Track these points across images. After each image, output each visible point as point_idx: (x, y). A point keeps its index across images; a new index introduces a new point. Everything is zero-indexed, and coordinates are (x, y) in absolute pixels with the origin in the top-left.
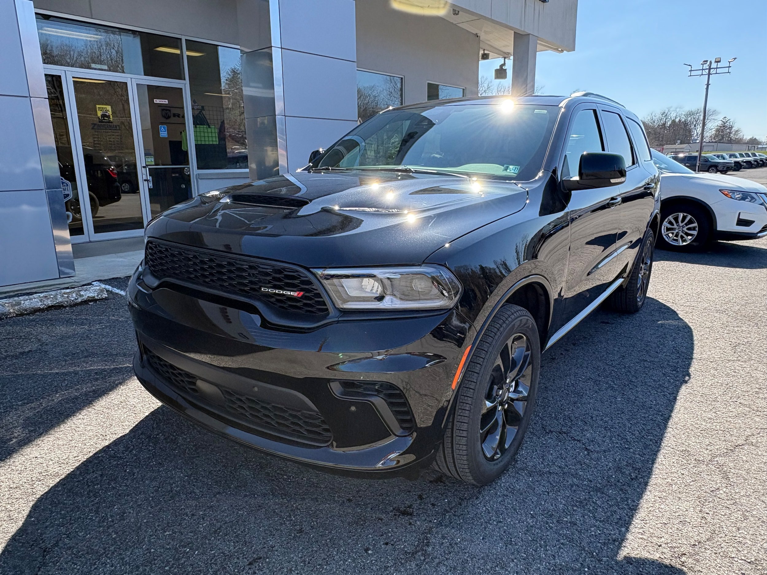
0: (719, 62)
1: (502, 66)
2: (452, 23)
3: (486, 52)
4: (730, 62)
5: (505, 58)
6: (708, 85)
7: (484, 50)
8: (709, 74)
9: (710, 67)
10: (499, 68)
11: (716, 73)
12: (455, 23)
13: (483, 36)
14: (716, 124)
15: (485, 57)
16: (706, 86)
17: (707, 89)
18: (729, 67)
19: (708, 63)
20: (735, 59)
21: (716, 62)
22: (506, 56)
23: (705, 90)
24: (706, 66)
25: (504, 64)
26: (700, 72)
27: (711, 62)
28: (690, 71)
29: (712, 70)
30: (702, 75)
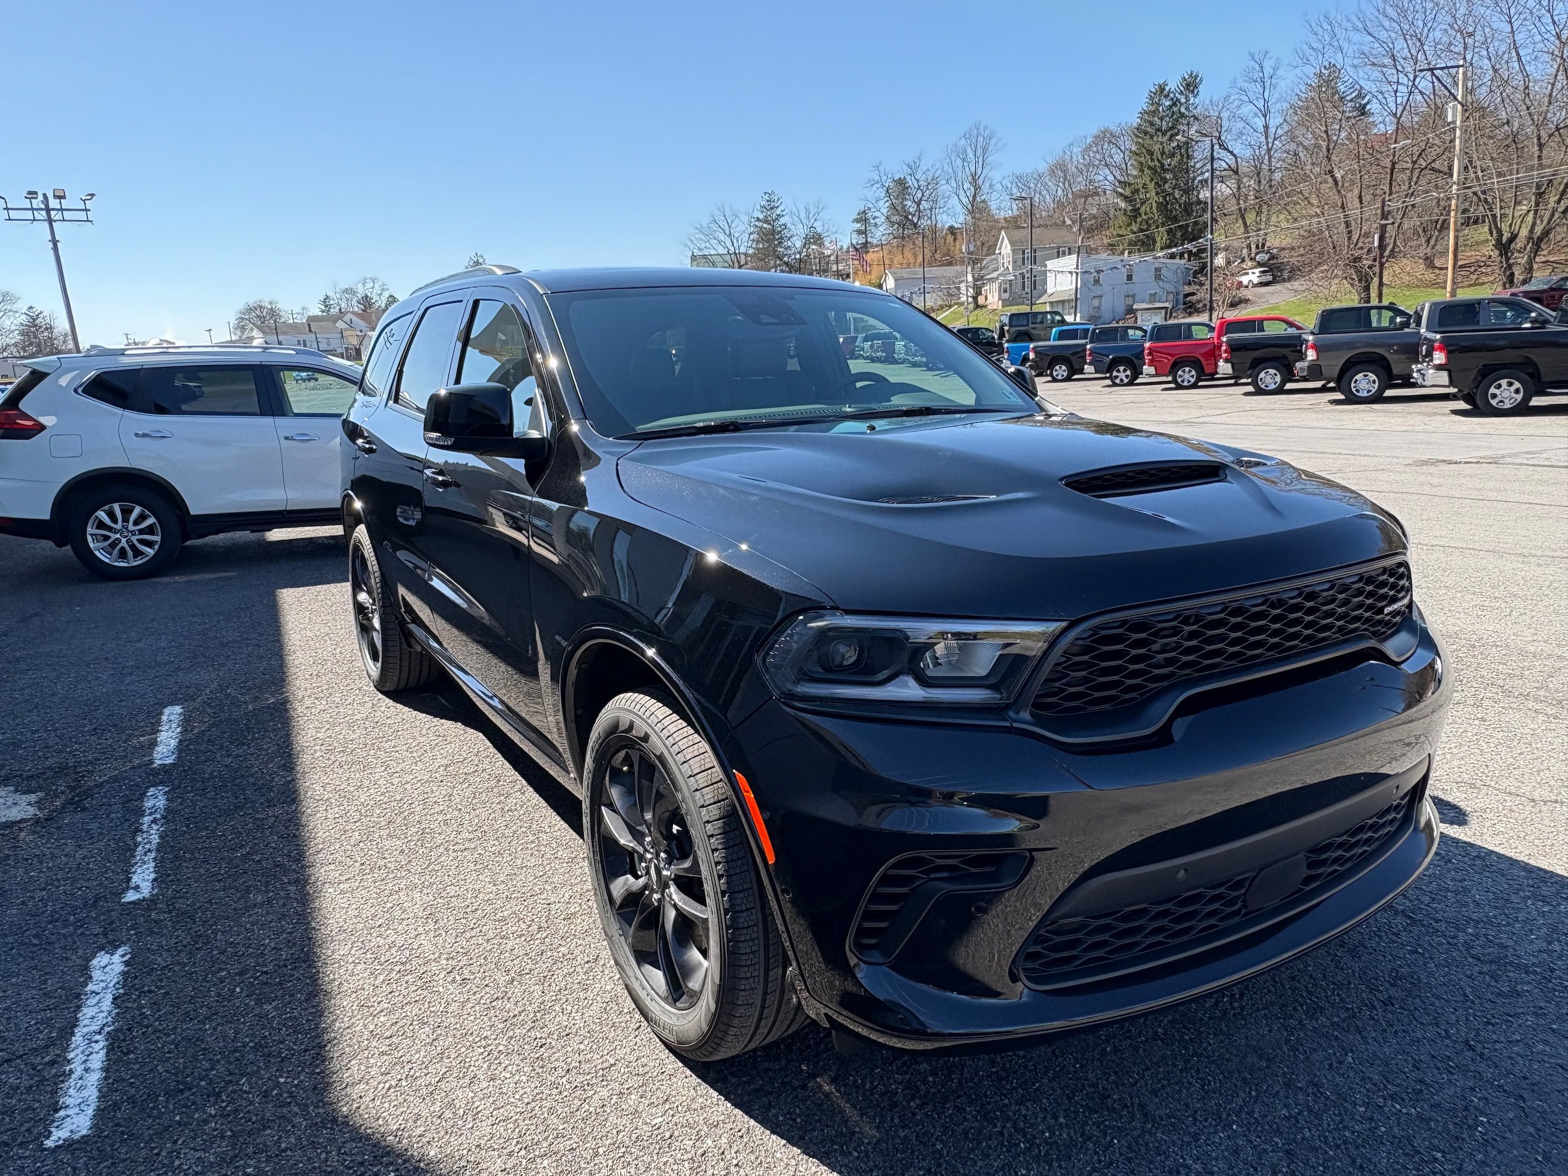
0: (64, 197)
4: (84, 201)
6: (55, 242)
8: (50, 221)
9: (47, 205)
11: (64, 220)
14: (19, 320)
16: (51, 245)
17: (55, 249)
19: (41, 197)
20: (92, 195)
21: (56, 197)
23: (52, 252)
24: (38, 203)
26: (29, 215)
27: (45, 195)
28: (7, 209)
29: (53, 213)
30: (35, 220)
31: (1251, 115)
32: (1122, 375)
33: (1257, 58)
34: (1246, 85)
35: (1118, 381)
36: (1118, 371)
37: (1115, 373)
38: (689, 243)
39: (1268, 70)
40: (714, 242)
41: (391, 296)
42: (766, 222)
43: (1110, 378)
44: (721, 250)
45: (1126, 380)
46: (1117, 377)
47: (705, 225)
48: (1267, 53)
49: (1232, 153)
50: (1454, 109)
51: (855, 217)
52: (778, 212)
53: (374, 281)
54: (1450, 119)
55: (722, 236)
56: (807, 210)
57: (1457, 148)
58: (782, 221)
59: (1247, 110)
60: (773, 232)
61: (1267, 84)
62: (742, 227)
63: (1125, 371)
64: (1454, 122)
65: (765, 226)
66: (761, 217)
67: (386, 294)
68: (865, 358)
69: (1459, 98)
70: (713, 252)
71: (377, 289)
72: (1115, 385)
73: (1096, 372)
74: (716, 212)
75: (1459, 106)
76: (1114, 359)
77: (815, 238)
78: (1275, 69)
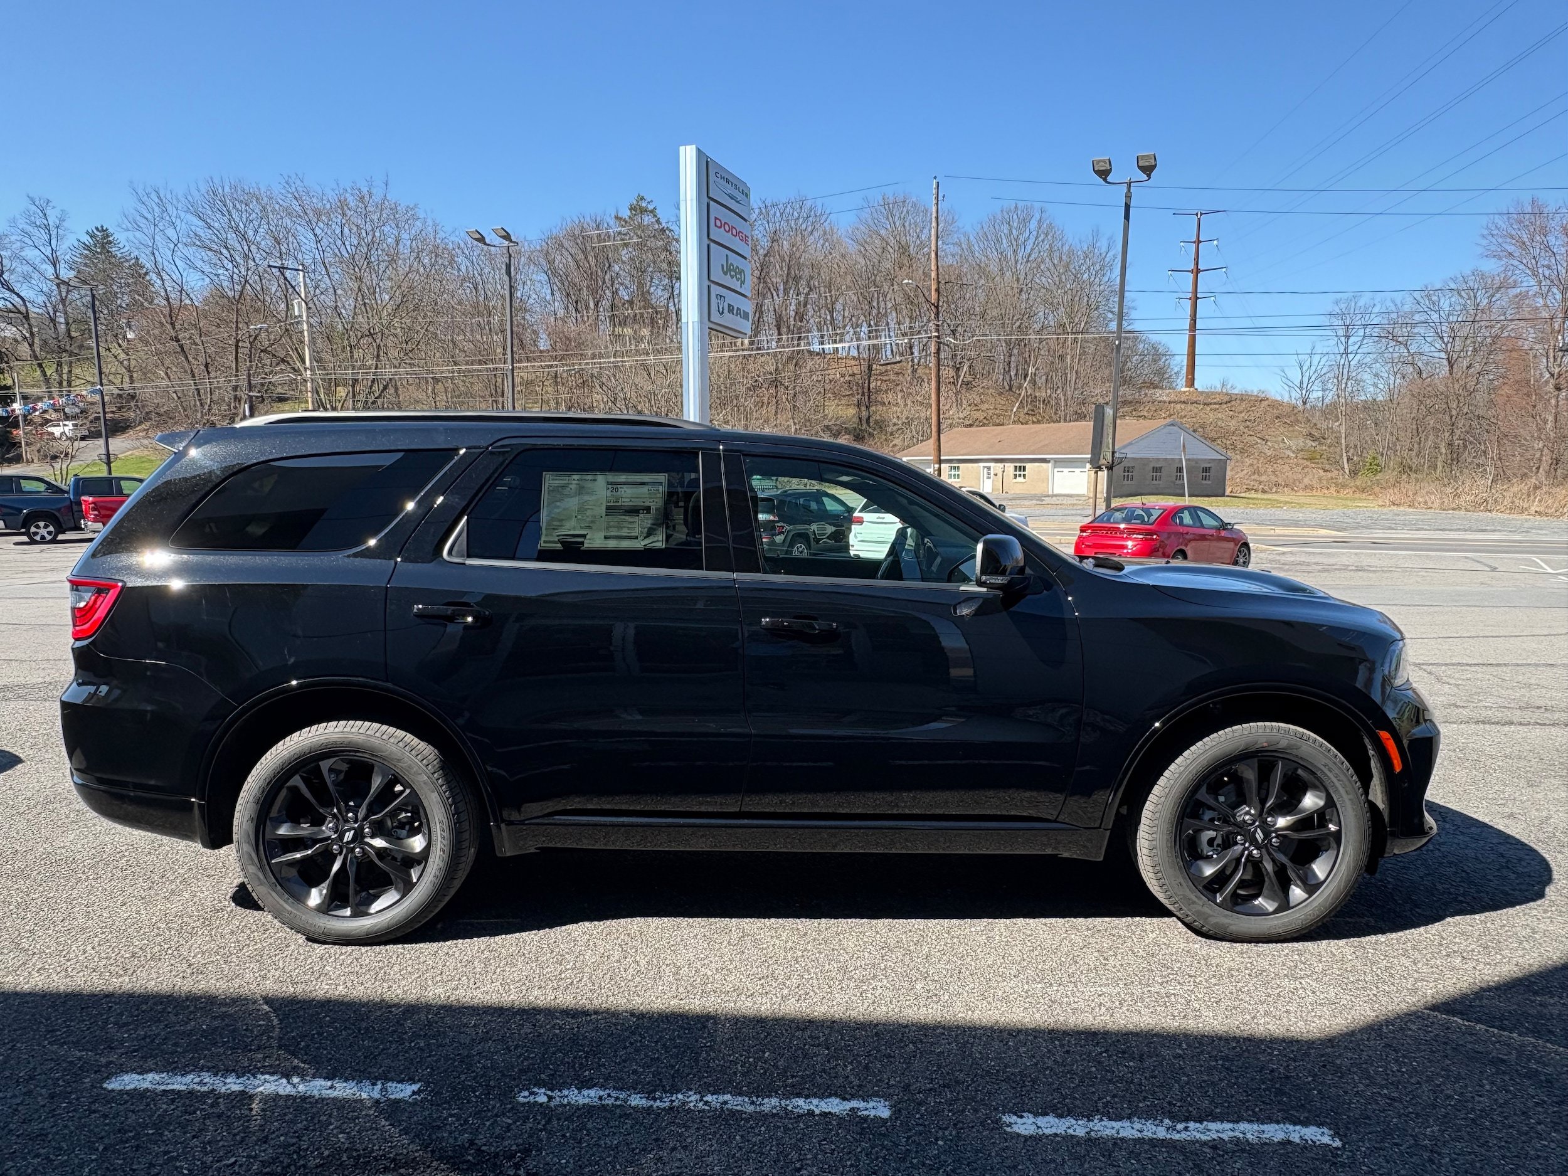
31: (38, 259)
32: (43, 532)
33: (37, 203)
34: (29, 229)
35: (38, 538)
36: (38, 527)
37: (33, 529)
39: (52, 220)
43: (27, 534)
45: (49, 538)
46: (36, 534)
48: (48, 201)
49: (19, 296)
50: (299, 304)
54: (297, 314)
57: (306, 339)
59: (30, 254)
61: (54, 233)
63: (46, 526)
64: (300, 316)
69: (303, 295)
72: (33, 542)
73: (7, 528)
75: (303, 303)
76: (28, 515)
78: (62, 220)
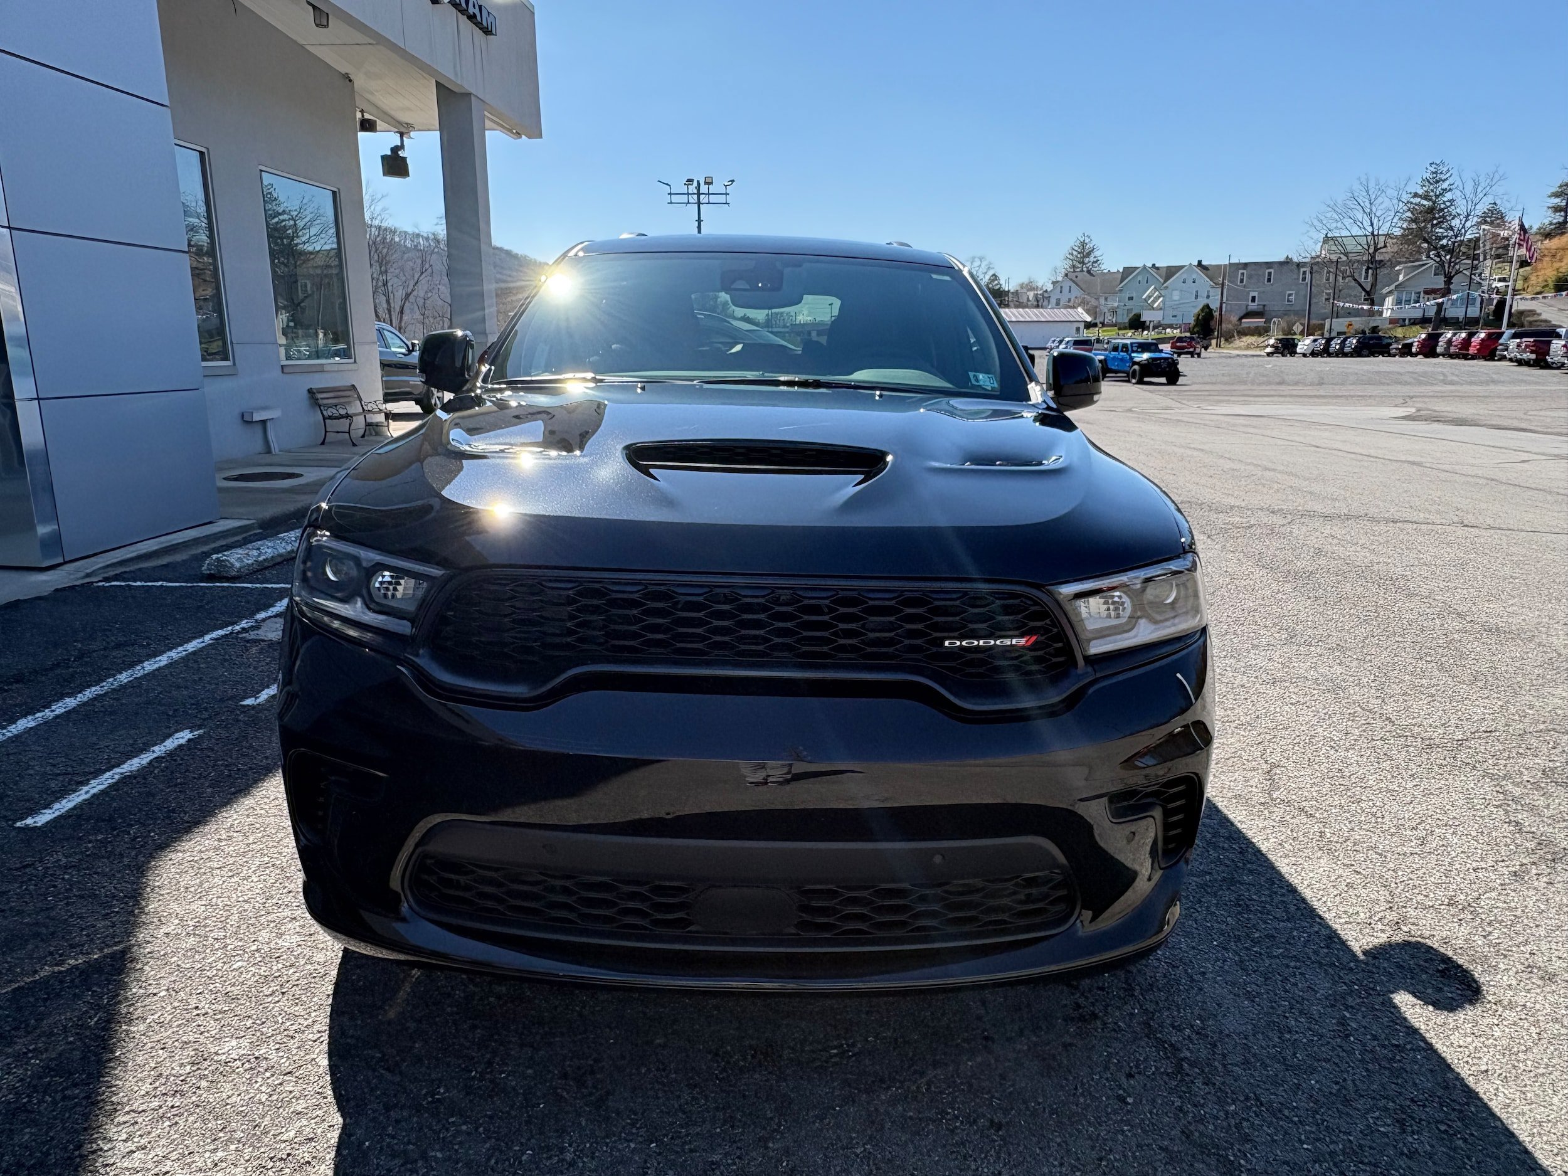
0: (711, 183)
1: (395, 150)
2: (295, 42)
3: (367, 116)
4: (726, 186)
5: (402, 135)
6: (699, 221)
7: (362, 111)
8: (699, 203)
9: (698, 190)
10: (389, 153)
11: (709, 203)
12: (301, 41)
13: (359, 81)
15: (368, 126)
16: (696, 223)
17: (699, 226)
18: (726, 194)
19: (695, 184)
20: (733, 181)
21: (706, 183)
22: (403, 130)
24: (692, 189)
25: (402, 147)
26: (684, 199)
27: (698, 182)
28: (670, 194)
29: (702, 197)
30: (688, 203)
38: (1316, 223)
40: (1348, 222)
41: (994, 275)
42: (1426, 197)
44: (1356, 231)
47: (1340, 202)
51: (1554, 190)
52: (1445, 185)
53: (981, 259)
55: (1359, 215)
56: (1476, 184)
58: (1448, 196)
60: (1431, 210)
62: (1387, 203)
65: (1425, 202)
66: (1420, 192)
67: (991, 273)
68: (1511, 360)
70: (1345, 233)
71: (983, 269)
74: (1357, 187)
77: (1494, 217)
